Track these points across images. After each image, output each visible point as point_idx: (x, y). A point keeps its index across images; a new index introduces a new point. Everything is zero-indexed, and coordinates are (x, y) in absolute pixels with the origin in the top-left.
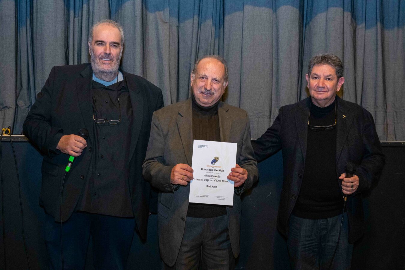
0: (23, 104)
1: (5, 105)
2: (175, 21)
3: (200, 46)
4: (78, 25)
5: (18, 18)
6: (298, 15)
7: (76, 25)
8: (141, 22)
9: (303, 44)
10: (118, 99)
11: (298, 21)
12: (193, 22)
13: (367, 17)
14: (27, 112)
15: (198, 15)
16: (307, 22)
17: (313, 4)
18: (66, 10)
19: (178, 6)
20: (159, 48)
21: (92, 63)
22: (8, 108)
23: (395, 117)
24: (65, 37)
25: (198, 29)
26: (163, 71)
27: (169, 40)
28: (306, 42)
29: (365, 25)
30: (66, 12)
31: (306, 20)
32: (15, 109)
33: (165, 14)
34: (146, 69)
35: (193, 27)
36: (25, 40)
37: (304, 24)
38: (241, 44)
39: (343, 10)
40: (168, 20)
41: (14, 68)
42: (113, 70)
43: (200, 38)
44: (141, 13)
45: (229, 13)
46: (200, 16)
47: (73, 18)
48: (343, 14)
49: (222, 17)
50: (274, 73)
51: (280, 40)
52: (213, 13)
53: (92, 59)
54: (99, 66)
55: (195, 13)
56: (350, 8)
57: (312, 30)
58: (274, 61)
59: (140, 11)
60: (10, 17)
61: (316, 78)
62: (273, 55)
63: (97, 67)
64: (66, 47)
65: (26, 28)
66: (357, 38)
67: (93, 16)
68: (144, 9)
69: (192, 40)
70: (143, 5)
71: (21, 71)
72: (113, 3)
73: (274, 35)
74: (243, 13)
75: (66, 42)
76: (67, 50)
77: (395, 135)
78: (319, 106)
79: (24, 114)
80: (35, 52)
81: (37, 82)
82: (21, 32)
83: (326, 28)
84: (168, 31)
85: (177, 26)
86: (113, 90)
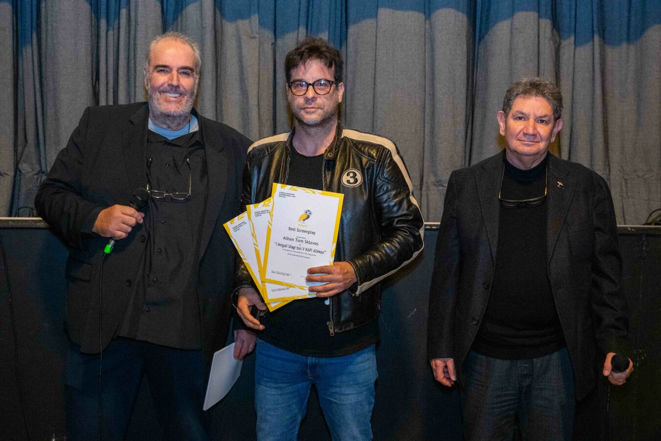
0: (29, 170)
2: (269, 34)
4: (114, 42)
5: (19, 32)
6: (465, 24)
7: (111, 42)
8: (213, 36)
9: (475, 70)
10: (188, 160)
11: (465, 34)
12: (298, 36)
13: (577, 28)
15: (305, 26)
16: (481, 35)
17: (490, 7)
18: (93, 18)
19: (273, 12)
20: (242, 80)
22: (2, 175)
23: (624, 188)
24: (92, 61)
26: (250, 114)
27: (259, 65)
28: (479, 68)
29: (575, 40)
30: (93, 22)
31: (480, 32)
32: (13, 177)
33: (252, 24)
34: (221, 111)
36: (30, 67)
37: (477, 38)
38: (374, 71)
39: (539, 16)
40: (257, 34)
41: (11, 112)
44: (213, 22)
45: (355, 23)
46: (309, 27)
47: (105, 32)
48: (539, 22)
49: (344, 29)
50: (427, 118)
51: (437, 64)
52: (329, 23)
54: (162, 104)
55: (301, 22)
56: (549, 12)
57: (488, 48)
58: (426, 98)
59: (211, 19)
60: (4, 30)
61: (520, 118)
62: (425, 88)
63: (158, 106)
64: (94, 78)
65: (32, 48)
66: (561, 61)
67: (135, 27)
68: (218, 15)
70: (217, 9)
71: (24, 118)
73: (426, 55)
74: (377, 22)
75: (94, 70)
76: (97, 83)
77: (624, 216)
79: (31, 186)
80: (45, 85)
81: (47, 134)
82: (24, 54)
83: (510, 45)
84: (257, 50)
85: (272, 44)
86: (180, 146)
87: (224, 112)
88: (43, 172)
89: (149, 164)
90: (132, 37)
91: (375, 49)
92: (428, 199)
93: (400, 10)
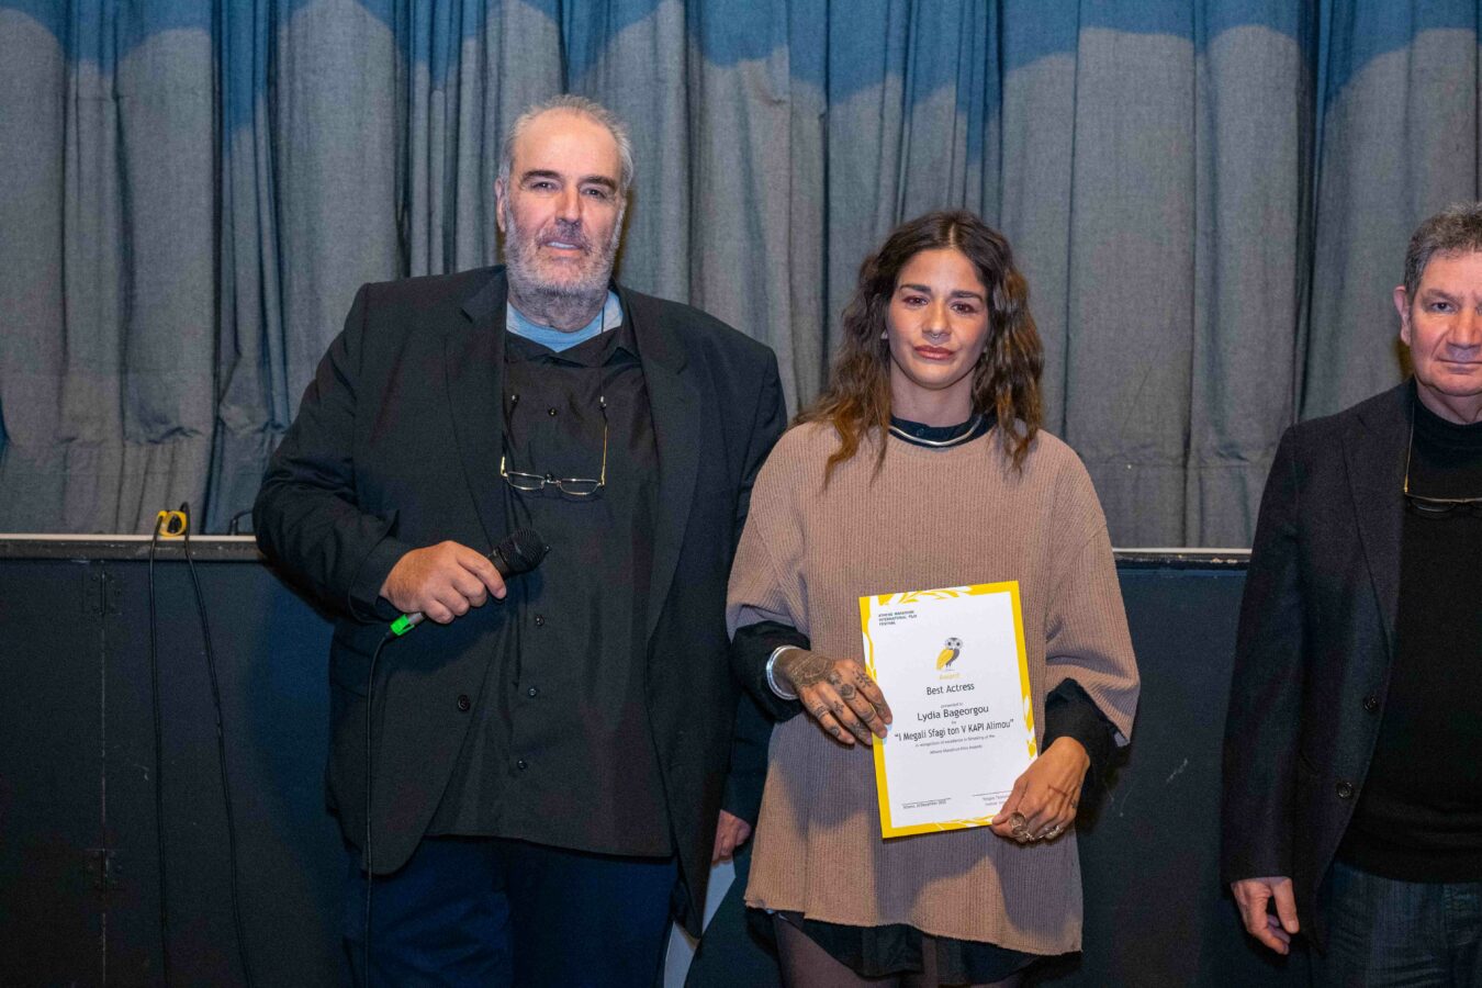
0: (244, 420)
1: (174, 424)
2: (812, 94)
3: (911, 189)
4: (446, 119)
5: (225, 97)
6: (1293, 61)
7: (439, 116)
8: (682, 100)
9: (1316, 173)
10: (602, 400)
11: (1293, 85)
12: (883, 97)
14: (257, 447)
15: (901, 73)
16: (1332, 87)
19: (824, 39)
20: (750, 203)
21: (510, 262)
22: (184, 434)
24: (396, 163)
25: (903, 123)
26: (768, 287)
27: (790, 169)
28: (1325, 169)
30: (399, 70)
31: (1328, 78)
32: (211, 438)
33: (774, 70)
34: (701, 279)
35: (882, 117)
36: (249, 178)
37: (1320, 97)
38: (1069, 178)
39: (1478, 39)
40: (785, 93)
41: (208, 284)
42: (587, 285)
43: (908, 158)
44: (680, 68)
45: (1022, 63)
46: (910, 76)
47: (426, 93)
48: (1478, 52)
49: (994, 78)
50: (1199, 292)
52: (959, 65)
53: (508, 244)
54: (538, 269)
55: (891, 63)
57: (1350, 119)
58: (1198, 243)
59: (677, 58)
60: (193, 93)
61: (1442, 306)
62: (1195, 219)
63: (529, 276)
64: (401, 203)
65: (255, 133)
67: (499, 80)
68: (694, 51)
69: (879, 167)
70: (691, 35)
71: (235, 298)
72: (576, 32)
73: (1198, 140)
74: (1077, 58)
75: (401, 184)
76: (406, 214)
78: (1455, 420)
79: (248, 458)
80: (286, 221)
81: (291, 335)
82: (235, 148)
83: (1406, 112)
84: (786, 133)
85: (822, 116)
86: (582, 366)
87: (707, 283)
88: (277, 427)
89: (509, 409)
90: (491, 104)
91: (1071, 126)
92: (1201, 488)
93: (1134, 32)
